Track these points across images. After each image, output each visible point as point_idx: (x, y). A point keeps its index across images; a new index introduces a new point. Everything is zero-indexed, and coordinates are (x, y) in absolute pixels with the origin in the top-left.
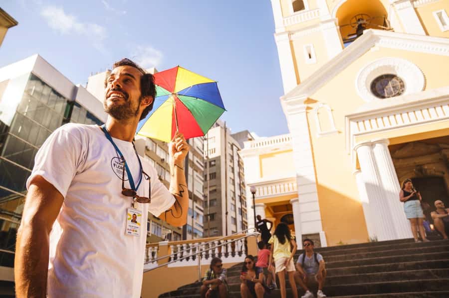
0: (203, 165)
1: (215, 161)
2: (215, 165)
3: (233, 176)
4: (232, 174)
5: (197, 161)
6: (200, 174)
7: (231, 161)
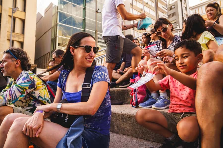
0: (167, 9)
1: (174, 5)
2: (174, 8)
3: (186, 12)
4: (186, 11)
5: (163, 7)
6: (166, 14)
7: (184, 4)
